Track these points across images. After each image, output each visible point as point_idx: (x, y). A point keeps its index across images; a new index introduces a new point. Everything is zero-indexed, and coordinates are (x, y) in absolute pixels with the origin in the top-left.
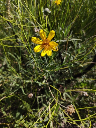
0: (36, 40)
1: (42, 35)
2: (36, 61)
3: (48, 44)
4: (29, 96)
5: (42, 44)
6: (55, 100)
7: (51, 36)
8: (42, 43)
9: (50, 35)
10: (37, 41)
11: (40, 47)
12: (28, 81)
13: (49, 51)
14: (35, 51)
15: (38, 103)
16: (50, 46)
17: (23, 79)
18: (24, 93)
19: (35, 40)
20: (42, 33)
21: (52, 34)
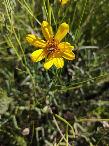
0: (35, 40)
1: (45, 31)
2: (34, 77)
3: (56, 46)
4: (24, 133)
5: (46, 48)
6: (65, 139)
7: (61, 33)
8: (45, 45)
9: (59, 31)
10: (37, 42)
11: (43, 52)
12: (22, 108)
13: (58, 59)
14: (33, 58)
15: (38, 140)
16: (60, 52)
17: (16, 105)
18: (17, 127)
19: (33, 40)
20: (45, 27)
21: (63, 29)
